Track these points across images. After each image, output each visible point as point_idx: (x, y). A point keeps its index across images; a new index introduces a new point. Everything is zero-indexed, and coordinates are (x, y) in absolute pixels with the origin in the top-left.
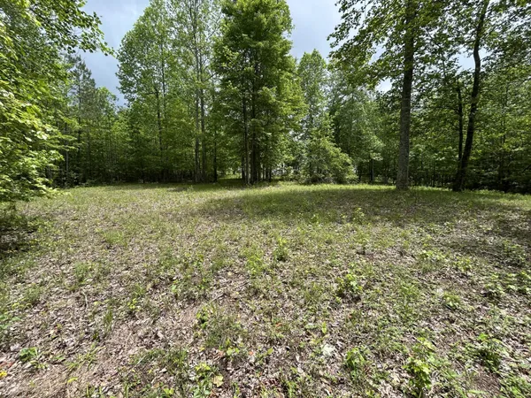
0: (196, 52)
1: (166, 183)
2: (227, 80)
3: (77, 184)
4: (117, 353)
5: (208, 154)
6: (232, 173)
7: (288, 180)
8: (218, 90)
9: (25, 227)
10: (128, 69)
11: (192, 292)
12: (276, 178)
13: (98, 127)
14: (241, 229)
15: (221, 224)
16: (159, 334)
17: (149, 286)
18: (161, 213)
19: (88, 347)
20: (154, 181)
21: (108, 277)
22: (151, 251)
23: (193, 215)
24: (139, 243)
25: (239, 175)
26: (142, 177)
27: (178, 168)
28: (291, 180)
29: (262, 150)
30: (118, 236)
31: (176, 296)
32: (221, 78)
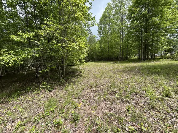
0: (121, 15)
1: (110, 61)
2: (134, 21)
3: (88, 61)
4: (102, 109)
5: (124, 50)
6: (133, 56)
7: (165, 58)
8: (129, 26)
9: (80, 71)
10: (100, 28)
11: (123, 98)
12: (158, 57)
13: (93, 46)
14: (141, 78)
15: (131, 76)
16: (113, 108)
17: (108, 92)
18: (109, 70)
19: (95, 105)
20: (106, 60)
21: (97, 87)
22: (108, 82)
23: (120, 72)
24: (104, 79)
25: (137, 57)
26: (103, 59)
27: (113, 56)
28: (168, 58)
29: (150, 46)
30: (99, 76)
31: (117, 98)
32: (131, 21)
